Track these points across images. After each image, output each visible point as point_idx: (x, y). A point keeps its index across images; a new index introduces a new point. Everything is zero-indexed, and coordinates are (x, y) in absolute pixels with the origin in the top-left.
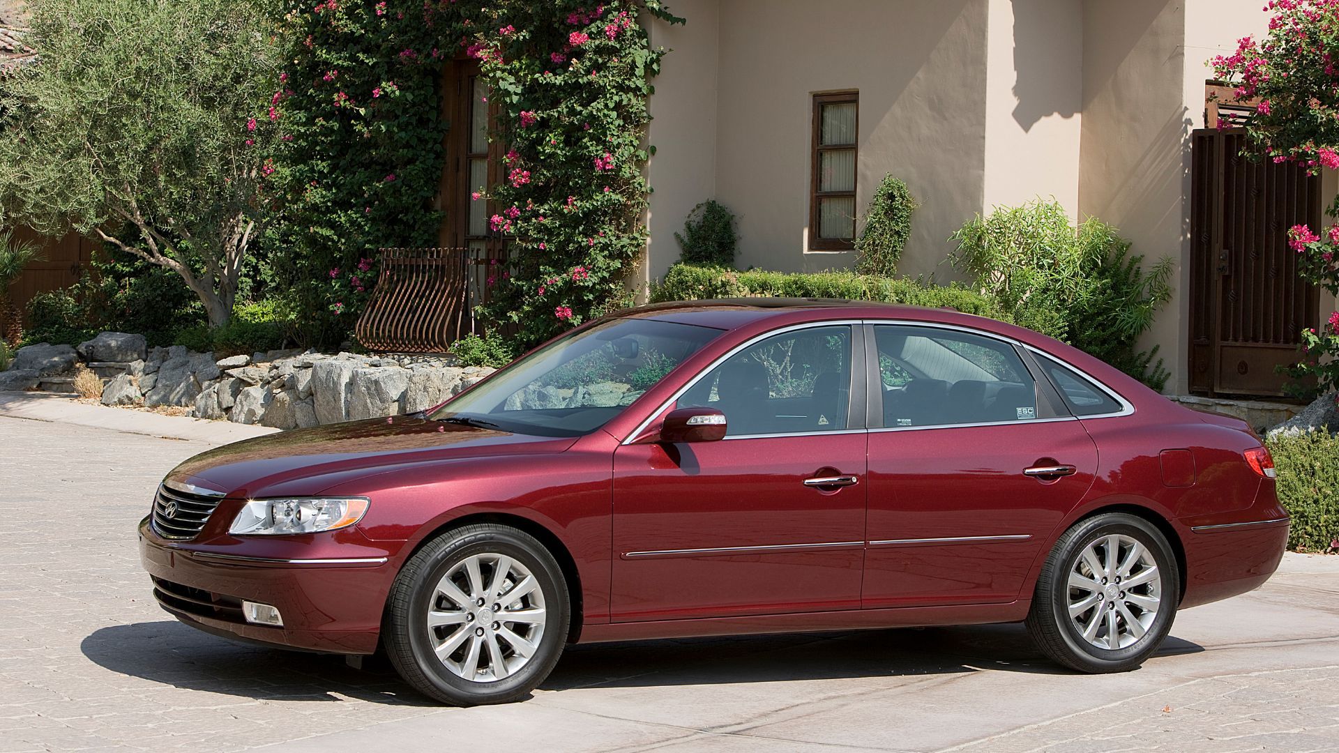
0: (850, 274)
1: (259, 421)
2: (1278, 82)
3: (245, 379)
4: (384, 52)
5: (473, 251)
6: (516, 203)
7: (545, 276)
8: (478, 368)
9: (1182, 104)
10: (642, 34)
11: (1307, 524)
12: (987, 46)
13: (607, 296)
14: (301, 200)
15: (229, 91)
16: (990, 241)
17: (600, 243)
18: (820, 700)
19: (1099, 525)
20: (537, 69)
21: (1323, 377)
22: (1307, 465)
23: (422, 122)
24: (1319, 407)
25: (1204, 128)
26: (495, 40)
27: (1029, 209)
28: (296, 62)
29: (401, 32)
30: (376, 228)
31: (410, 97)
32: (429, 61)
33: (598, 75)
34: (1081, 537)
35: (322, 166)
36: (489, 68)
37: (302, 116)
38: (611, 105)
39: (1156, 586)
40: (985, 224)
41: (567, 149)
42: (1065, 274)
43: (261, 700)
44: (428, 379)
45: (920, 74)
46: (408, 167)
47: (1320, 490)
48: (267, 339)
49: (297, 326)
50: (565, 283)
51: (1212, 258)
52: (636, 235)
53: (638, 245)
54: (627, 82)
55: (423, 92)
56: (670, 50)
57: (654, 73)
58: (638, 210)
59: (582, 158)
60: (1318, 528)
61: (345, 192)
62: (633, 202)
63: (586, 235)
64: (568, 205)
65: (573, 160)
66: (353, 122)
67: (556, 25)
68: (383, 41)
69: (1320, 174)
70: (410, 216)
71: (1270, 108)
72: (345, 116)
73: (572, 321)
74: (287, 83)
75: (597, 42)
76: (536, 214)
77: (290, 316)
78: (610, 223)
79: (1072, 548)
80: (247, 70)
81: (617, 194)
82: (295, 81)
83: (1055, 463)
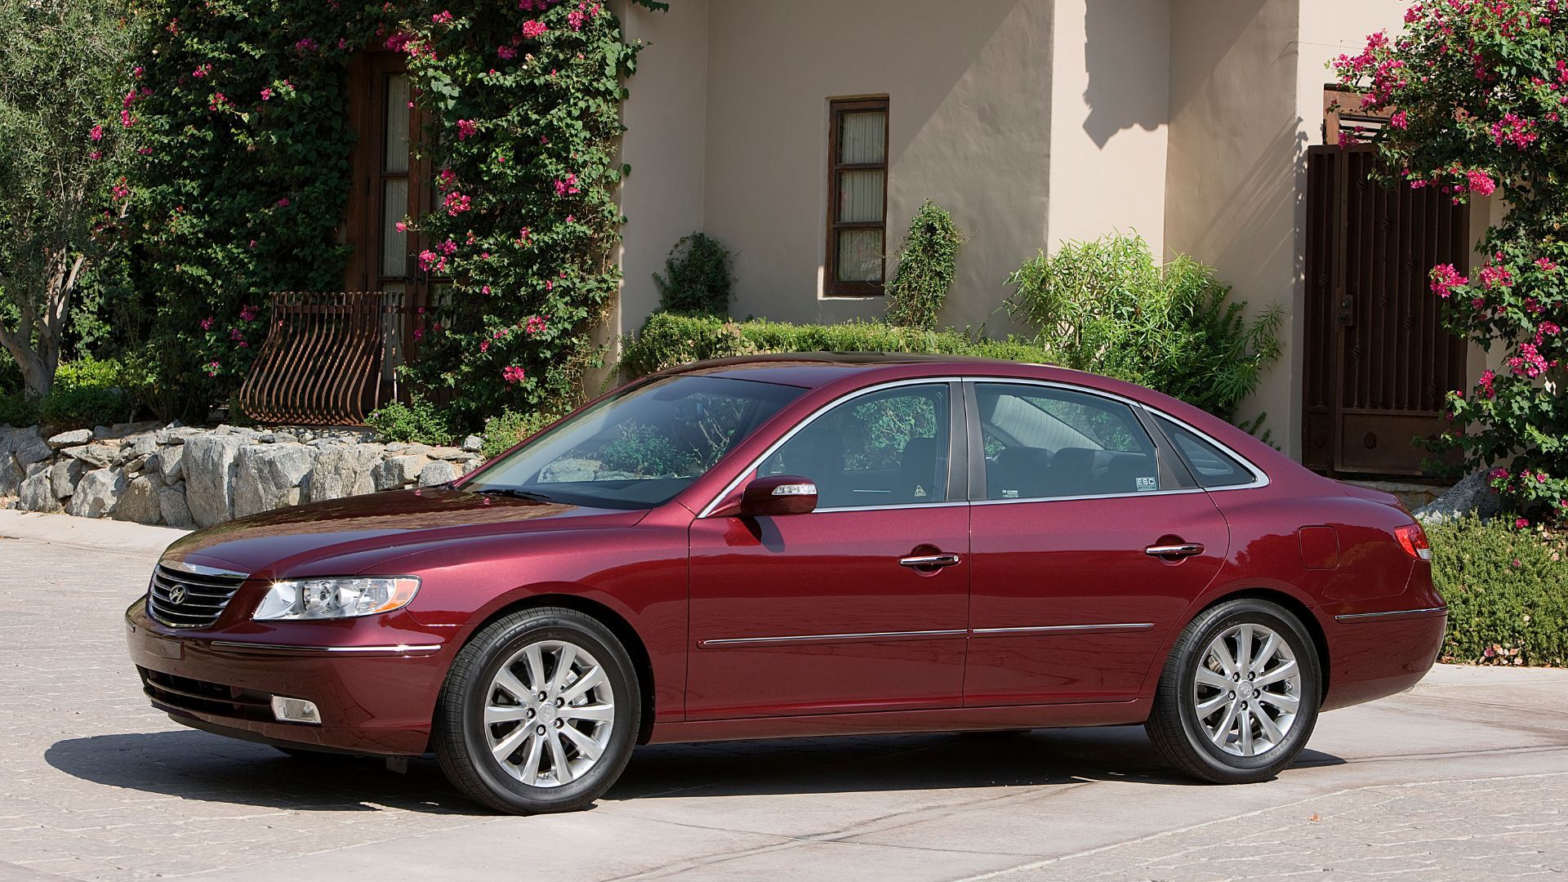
0: (881, 326)
1: (109, 514)
2: (1417, 89)
3: (89, 460)
4: (274, 41)
5: (394, 296)
6: (451, 235)
7: (491, 328)
8: (404, 444)
9: (1294, 114)
10: (613, 24)
11: (1455, 629)
12: (1052, 42)
13: (569, 354)
14: (162, 230)
15: (53, 87)
16: (1056, 285)
17: (560, 286)
18: (919, 810)
19: (1231, 612)
20: (479, 66)
21: (1472, 450)
22: (1453, 557)
23: (324, 131)
24: (1467, 488)
25: (1321, 144)
26: (425, 29)
27: (1105, 245)
28: (155, 52)
29: (297, 16)
30: (263, 267)
31: (308, 99)
32: (333, 54)
33: (558, 74)
34: (1210, 626)
35: (191, 186)
36: (418, 64)
37: (163, 121)
38: (576, 113)
39: (1295, 684)
40: (1050, 264)
41: (519, 167)
42: (1150, 326)
43: (290, 811)
44: (341, 458)
45: (968, 77)
46: (306, 188)
47: (1470, 587)
48: (110, 408)
49: (156, 392)
50: (516, 336)
51: (1332, 306)
52: (606, 276)
53: (609, 289)
54: (595, 84)
55: (324, 94)
56: (649, 43)
57: (628, 72)
58: (608, 245)
59: (537, 178)
60: (1468, 634)
61: (222, 220)
62: (601, 235)
63: (541, 276)
64: (520, 238)
65: (526, 182)
66: (233, 130)
67: (504, 11)
68: (273, 28)
69: (1468, 203)
70: (307, 251)
71: (1407, 120)
72: (221, 123)
73: (524, 385)
74: (142, 79)
75: (558, 33)
76: (478, 250)
77: (148, 379)
78: (573, 262)
79: (1200, 639)
80: (80, 60)
81: (582, 225)
82: (152, 76)
83: (1180, 541)
